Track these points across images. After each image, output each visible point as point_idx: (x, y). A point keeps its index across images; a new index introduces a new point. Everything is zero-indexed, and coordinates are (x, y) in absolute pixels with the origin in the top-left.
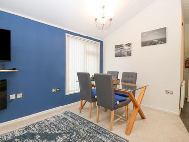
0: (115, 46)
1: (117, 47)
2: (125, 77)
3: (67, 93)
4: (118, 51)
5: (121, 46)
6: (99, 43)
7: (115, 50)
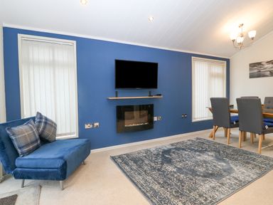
0: (250, 65)
1: (252, 66)
2: (269, 102)
3: (193, 121)
4: (256, 71)
5: (260, 64)
6: (225, 62)
7: (250, 70)
